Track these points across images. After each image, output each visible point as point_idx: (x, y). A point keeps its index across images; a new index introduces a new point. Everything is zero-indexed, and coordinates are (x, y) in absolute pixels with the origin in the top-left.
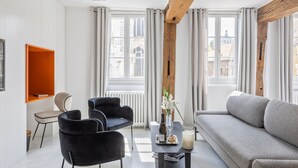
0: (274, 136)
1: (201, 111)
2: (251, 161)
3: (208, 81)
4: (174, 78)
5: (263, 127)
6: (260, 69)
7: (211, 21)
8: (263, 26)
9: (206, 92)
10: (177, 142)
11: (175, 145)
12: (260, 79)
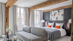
0: (33, 34)
1: (16, 31)
2: (30, 39)
3: (18, 23)
4: (8, 23)
5: (31, 32)
6: (29, 21)
7: (18, 9)
8: (29, 12)
9: (18, 26)
10: (12, 39)
11: (12, 40)
12: (29, 23)
